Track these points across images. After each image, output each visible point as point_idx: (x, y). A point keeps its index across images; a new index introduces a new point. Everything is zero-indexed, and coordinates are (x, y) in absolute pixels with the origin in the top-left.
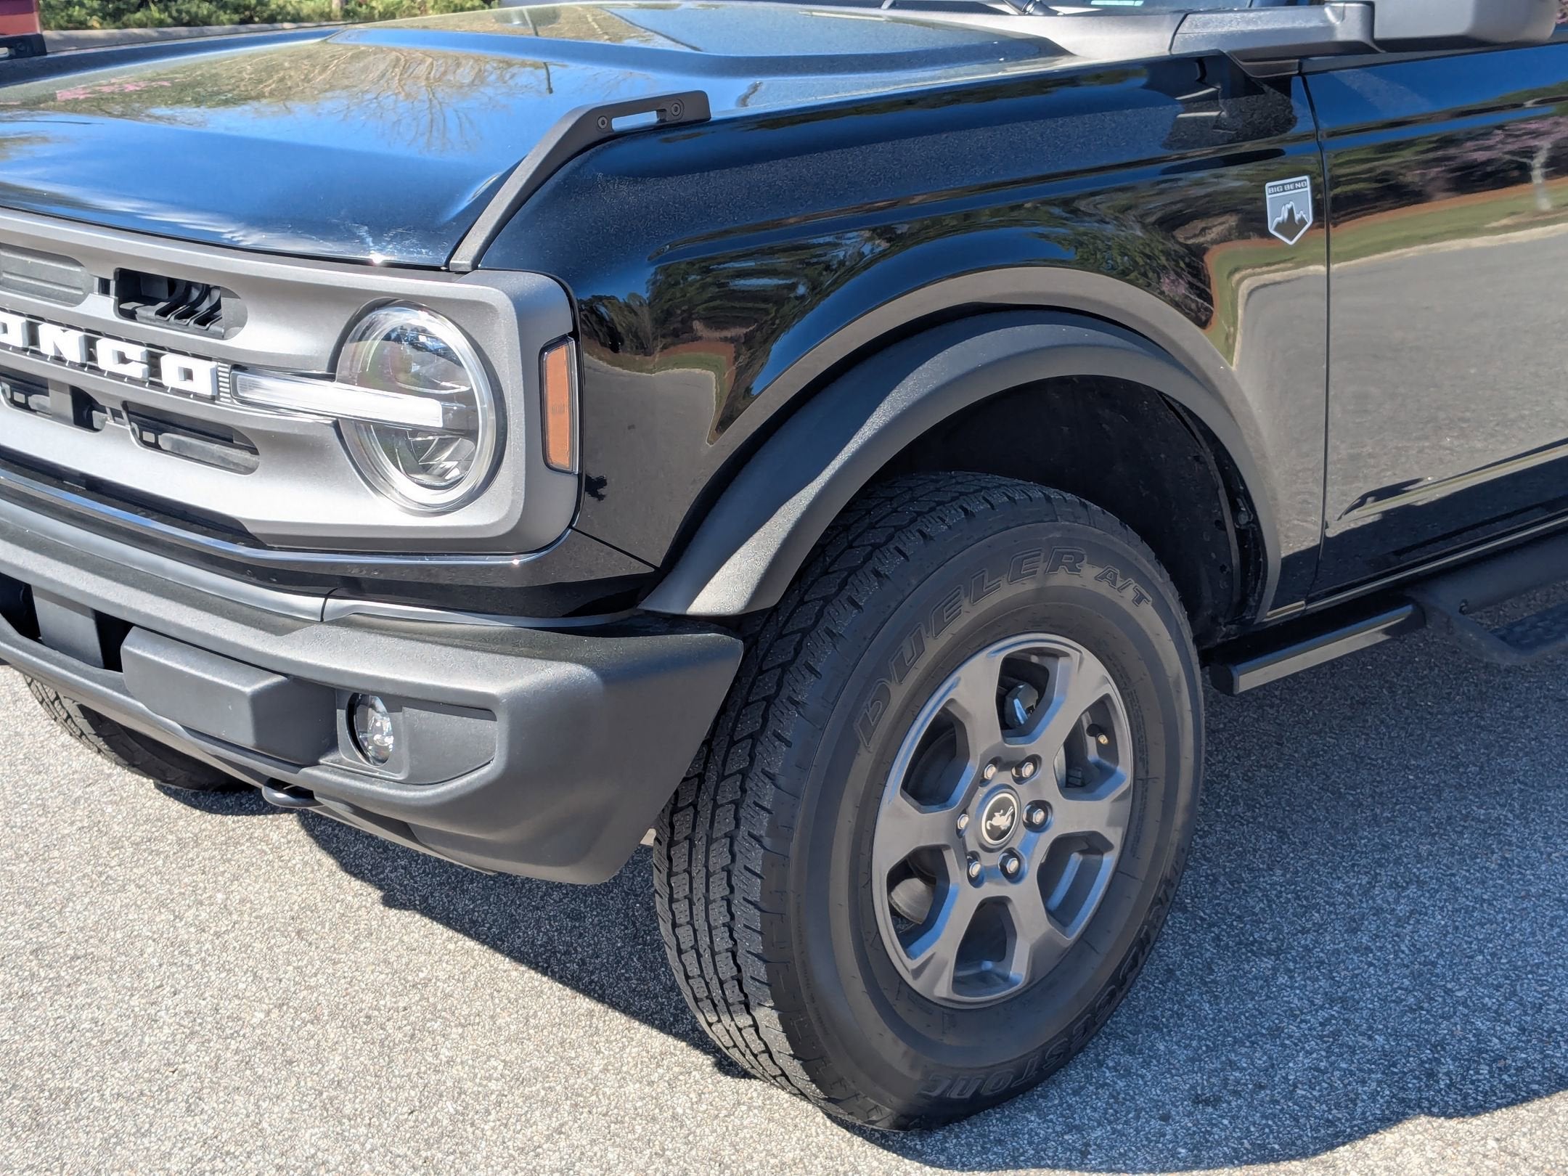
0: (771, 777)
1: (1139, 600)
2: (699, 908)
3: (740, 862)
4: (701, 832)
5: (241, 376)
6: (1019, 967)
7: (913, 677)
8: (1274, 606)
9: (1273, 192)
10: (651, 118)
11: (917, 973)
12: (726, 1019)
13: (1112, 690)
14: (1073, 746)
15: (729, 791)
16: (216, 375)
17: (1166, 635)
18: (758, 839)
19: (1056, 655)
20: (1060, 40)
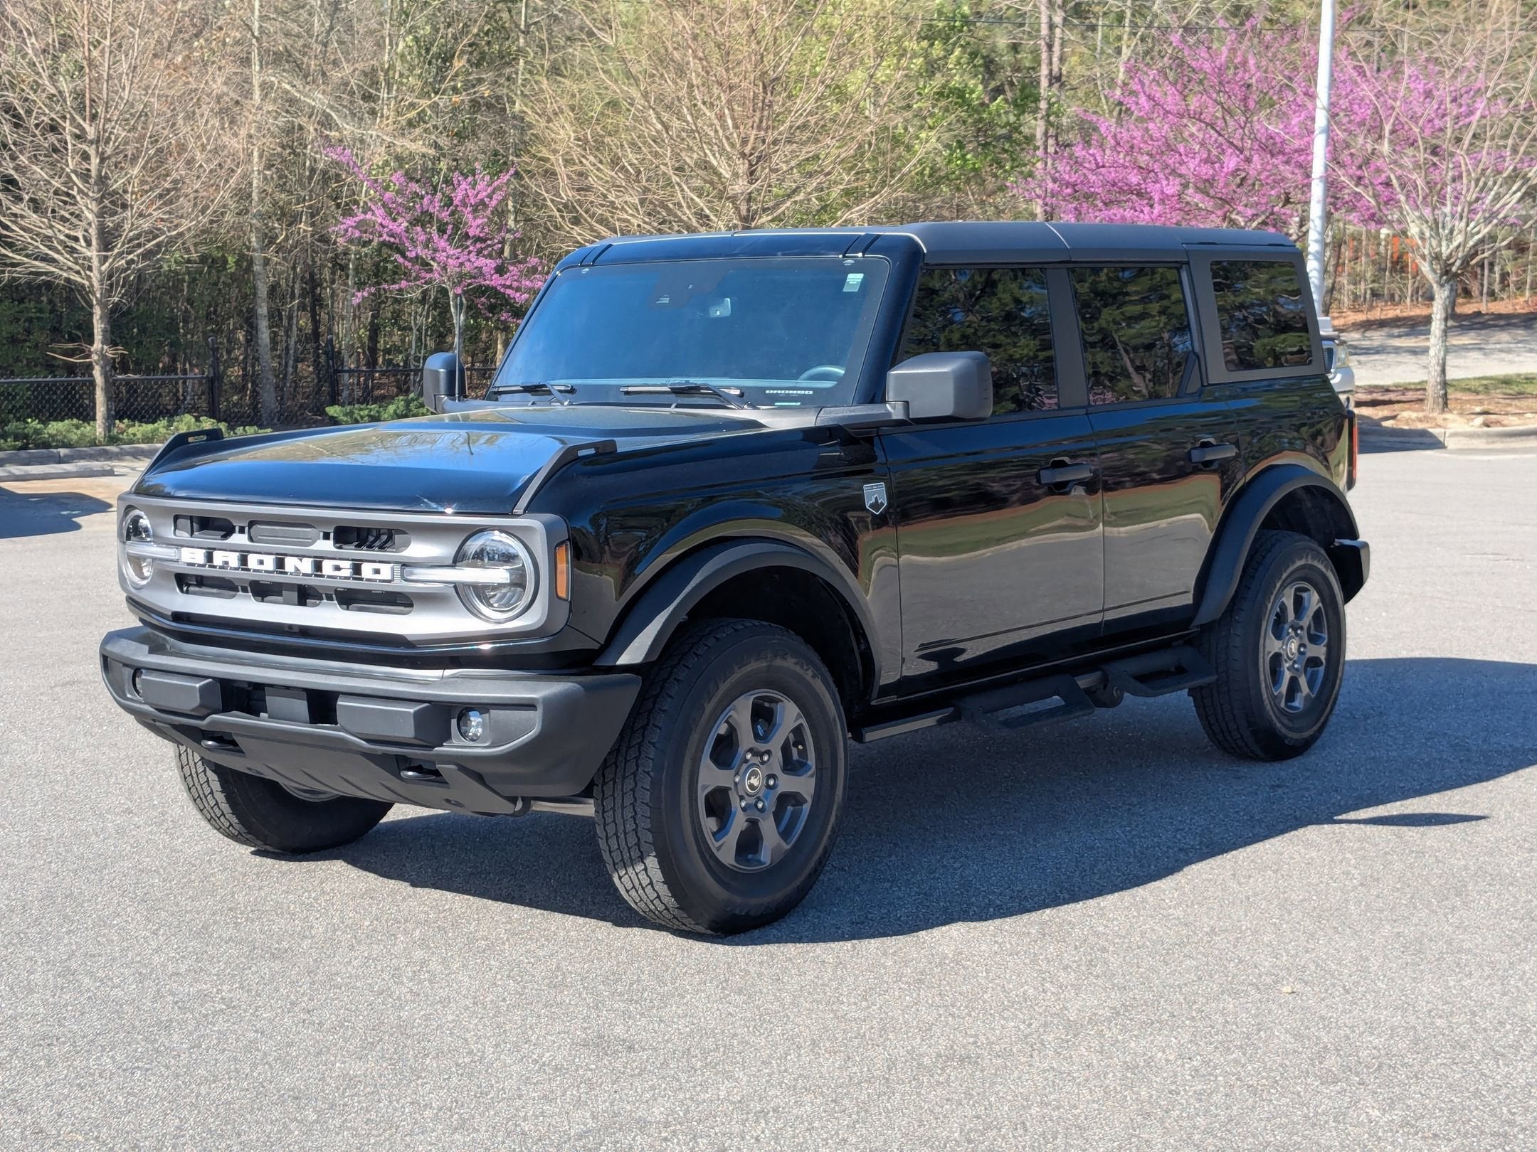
0: (653, 744)
1: (814, 676)
2: (619, 812)
3: (639, 785)
4: (619, 775)
5: (407, 569)
6: (766, 856)
7: (714, 700)
8: (879, 697)
9: (867, 489)
10: (592, 451)
11: (719, 849)
12: (630, 870)
13: (803, 721)
14: (785, 749)
15: (633, 753)
16: (393, 569)
17: (828, 696)
18: (648, 773)
19: (777, 701)
20: (762, 421)
